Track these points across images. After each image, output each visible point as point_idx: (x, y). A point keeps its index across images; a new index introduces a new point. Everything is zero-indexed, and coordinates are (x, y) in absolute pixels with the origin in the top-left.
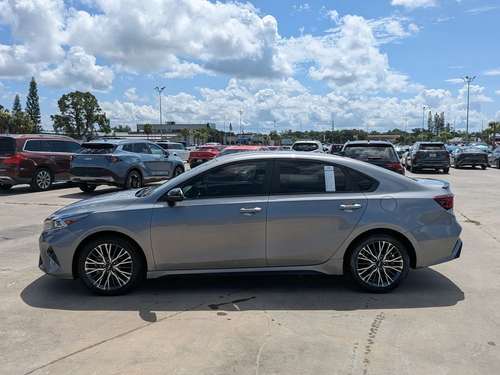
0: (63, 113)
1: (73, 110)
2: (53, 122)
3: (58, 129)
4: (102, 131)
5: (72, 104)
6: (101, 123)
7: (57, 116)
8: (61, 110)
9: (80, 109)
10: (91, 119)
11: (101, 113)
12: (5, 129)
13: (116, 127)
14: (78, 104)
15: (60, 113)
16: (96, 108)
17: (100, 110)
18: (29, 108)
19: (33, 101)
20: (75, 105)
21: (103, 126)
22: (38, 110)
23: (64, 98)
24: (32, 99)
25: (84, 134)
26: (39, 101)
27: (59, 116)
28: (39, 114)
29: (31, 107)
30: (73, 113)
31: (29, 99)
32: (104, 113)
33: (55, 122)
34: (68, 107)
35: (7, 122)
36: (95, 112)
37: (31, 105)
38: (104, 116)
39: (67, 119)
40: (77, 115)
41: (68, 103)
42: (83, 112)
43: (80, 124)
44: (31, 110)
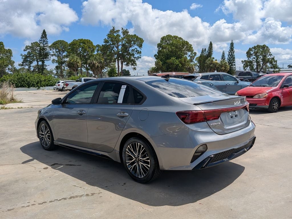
0: (248, 59)
1: (254, 57)
2: (243, 65)
3: (246, 68)
4: (272, 68)
5: (254, 53)
6: (271, 63)
7: (245, 61)
8: (248, 57)
9: (259, 56)
10: (265, 61)
11: (272, 57)
12: (215, 70)
13: (290, 65)
14: (258, 53)
15: (246, 59)
16: (269, 54)
17: (271, 55)
18: (229, 57)
19: (231, 54)
20: (256, 53)
21: (273, 65)
22: (234, 58)
23: (250, 49)
24: (231, 52)
25: (260, 71)
26: (235, 53)
27: (246, 61)
28: (234, 61)
29: (230, 57)
30: (254, 58)
31: (229, 53)
32: (273, 57)
33: (244, 64)
34: (252, 55)
35: (215, 66)
36: (268, 56)
37: (231, 56)
38: (273, 59)
39: (251, 62)
40: (257, 59)
41: (252, 52)
42: (260, 57)
43: (258, 65)
44: (230, 58)
